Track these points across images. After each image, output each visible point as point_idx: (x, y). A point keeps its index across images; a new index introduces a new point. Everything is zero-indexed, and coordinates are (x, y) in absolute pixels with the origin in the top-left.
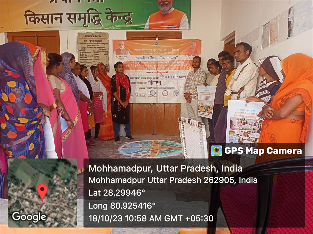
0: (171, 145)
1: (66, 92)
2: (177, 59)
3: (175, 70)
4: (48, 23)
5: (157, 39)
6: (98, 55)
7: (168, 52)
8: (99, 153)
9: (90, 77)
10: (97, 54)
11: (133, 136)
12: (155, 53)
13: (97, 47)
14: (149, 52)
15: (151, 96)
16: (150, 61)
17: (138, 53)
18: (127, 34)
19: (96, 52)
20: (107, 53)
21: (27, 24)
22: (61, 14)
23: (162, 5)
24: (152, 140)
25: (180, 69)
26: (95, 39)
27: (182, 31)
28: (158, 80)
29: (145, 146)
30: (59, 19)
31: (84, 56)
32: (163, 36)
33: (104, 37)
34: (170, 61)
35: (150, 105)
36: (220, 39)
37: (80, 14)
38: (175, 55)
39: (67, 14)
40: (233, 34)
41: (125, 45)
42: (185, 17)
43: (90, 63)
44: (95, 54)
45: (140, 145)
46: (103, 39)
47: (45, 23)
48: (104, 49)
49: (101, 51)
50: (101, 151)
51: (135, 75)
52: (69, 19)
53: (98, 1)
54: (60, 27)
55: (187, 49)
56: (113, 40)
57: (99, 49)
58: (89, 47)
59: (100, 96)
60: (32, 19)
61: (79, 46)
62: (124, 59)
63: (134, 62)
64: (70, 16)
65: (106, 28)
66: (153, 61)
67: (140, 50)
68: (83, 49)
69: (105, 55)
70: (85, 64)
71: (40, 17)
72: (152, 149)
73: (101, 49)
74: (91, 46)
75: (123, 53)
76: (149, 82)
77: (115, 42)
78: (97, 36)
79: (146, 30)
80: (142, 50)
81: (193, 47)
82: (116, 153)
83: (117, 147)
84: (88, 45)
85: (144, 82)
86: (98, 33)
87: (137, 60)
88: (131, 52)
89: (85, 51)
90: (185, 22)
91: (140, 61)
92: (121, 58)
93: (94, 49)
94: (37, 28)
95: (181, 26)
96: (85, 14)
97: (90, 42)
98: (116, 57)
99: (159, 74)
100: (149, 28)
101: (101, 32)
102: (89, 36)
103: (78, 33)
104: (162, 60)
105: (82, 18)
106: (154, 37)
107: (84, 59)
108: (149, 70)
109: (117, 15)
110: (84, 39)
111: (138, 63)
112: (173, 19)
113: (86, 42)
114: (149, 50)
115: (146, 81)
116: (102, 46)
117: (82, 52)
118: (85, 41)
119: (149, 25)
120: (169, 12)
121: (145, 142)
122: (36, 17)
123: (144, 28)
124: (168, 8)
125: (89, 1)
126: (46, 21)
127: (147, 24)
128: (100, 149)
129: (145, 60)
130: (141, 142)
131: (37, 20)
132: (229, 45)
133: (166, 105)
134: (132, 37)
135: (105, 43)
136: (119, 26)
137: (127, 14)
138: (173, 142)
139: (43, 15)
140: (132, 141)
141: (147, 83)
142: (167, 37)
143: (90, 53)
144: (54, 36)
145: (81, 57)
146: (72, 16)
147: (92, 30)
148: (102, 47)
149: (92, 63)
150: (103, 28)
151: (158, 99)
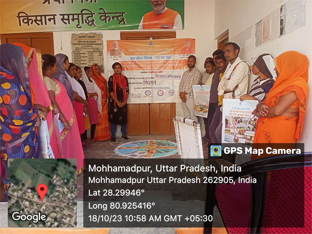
0: (167, 145)
1: (61, 93)
2: (171, 59)
3: (170, 69)
4: (42, 24)
5: (151, 39)
6: (92, 56)
7: (162, 51)
8: (96, 154)
9: (85, 78)
10: (92, 54)
11: (128, 137)
12: (149, 53)
13: (91, 47)
14: (143, 52)
15: (146, 96)
16: (145, 61)
17: (133, 53)
18: (122, 34)
19: (91, 53)
20: (101, 54)
21: (20, 25)
22: (54, 15)
23: (155, 5)
24: (148, 140)
25: (175, 68)
26: (89, 40)
27: (176, 31)
28: (153, 80)
29: (141, 146)
30: (52, 21)
31: (78, 57)
32: (157, 36)
33: (99, 38)
34: (164, 61)
35: (145, 105)
36: (213, 39)
37: (73, 15)
38: (169, 55)
39: (60, 15)
40: (227, 33)
41: (119, 46)
42: (179, 17)
43: (84, 64)
44: (90, 54)
45: (137, 145)
46: (97, 39)
47: (39, 25)
48: (98, 50)
49: (95, 52)
50: (97, 152)
51: (130, 76)
52: (62, 20)
53: (91, 1)
54: (53, 28)
55: (181, 48)
56: (107, 41)
57: (93, 50)
58: (83, 48)
59: (95, 96)
60: (26, 21)
61: (73, 47)
62: (118, 59)
63: (128, 63)
64: (64, 17)
65: (100, 28)
66: (147, 61)
67: (135, 50)
68: (78, 50)
69: (99, 55)
70: (79, 65)
71: (34, 18)
72: (148, 149)
73: (95, 50)
74: (85, 47)
75: (117, 53)
76: (144, 82)
77: (109, 42)
78: (91, 37)
79: (140, 30)
80: (136, 50)
81: (187, 47)
82: (112, 154)
83: (114, 148)
84: (82, 46)
85: (139, 82)
86: (92, 33)
87: (132, 60)
88: (125, 52)
89: (79, 52)
90: (178, 21)
91: (135, 61)
92: (116, 58)
93: (89, 50)
94: (30, 29)
95: (175, 26)
96: (78, 15)
97: (84, 43)
98: (110, 57)
99: (153, 74)
100: (143, 28)
101: (95, 33)
102: (83, 37)
103: (72, 34)
104: (156, 60)
105: (76, 19)
106: (148, 37)
107: (79, 60)
108: (144, 70)
109: (111, 15)
110: (79, 39)
111: (133, 63)
112: (167, 19)
113: (80, 43)
114: (143, 50)
115: (141, 81)
116: (97, 46)
117: (76, 53)
118: (79, 41)
119: (143, 25)
120: (163, 11)
121: (141, 142)
122: (29, 18)
123: (138, 28)
124: (162, 8)
125: (82, 2)
126: (40, 23)
127: (141, 24)
128: (96, 150)
129: (140, 60)
130: (137, 142)
131: (30, 22)
132: (222, 44)
133: (161, 104)
134: (126, 37)
135: (100, 43)
136: (113, 27)
137: (121, 14)
138: (169, 141)
139: (36, 16)
140: (128, 142)
141: (142, 83)
142: (161, 37)
143: (84, 53)
144: (48, 37)
145: (75, 58)
146: (66, 17)
147: (86, 30)
148: (96, 48)
149: (86, 64)
150: (97, 28)
151: (153, 99)
